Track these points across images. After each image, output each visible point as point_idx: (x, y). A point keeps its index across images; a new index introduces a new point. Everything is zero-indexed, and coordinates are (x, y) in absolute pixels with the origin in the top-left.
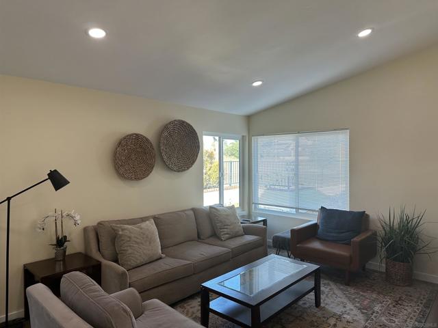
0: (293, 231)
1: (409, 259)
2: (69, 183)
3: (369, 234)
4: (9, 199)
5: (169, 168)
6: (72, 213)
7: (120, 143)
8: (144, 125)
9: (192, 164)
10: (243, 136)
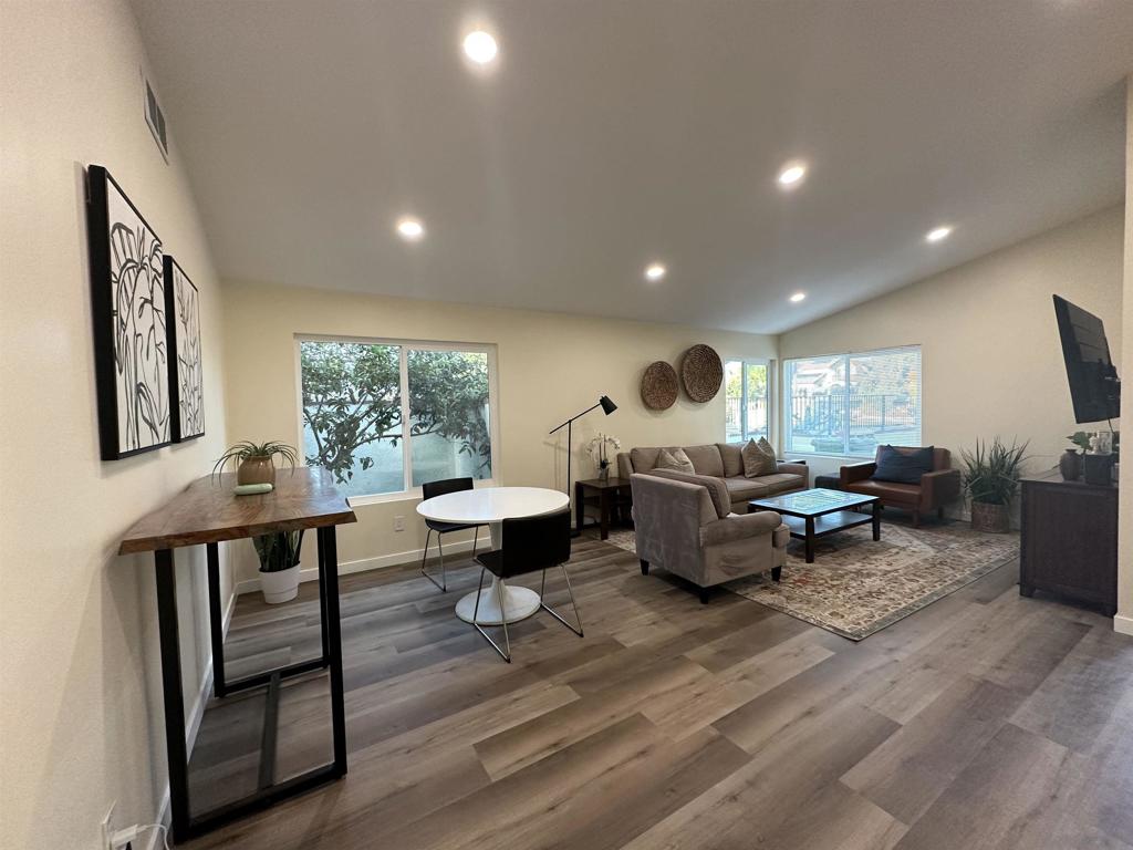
0: (843, 469)
1: (1004, 500)
2: (616, 408)
3: (949, 471)
4: (570, 421)
5: (691, 399)
6: (612, 437)
7: (647, 371)
8: (666, 351)
9: (715, 394)
10: (771, 361)
